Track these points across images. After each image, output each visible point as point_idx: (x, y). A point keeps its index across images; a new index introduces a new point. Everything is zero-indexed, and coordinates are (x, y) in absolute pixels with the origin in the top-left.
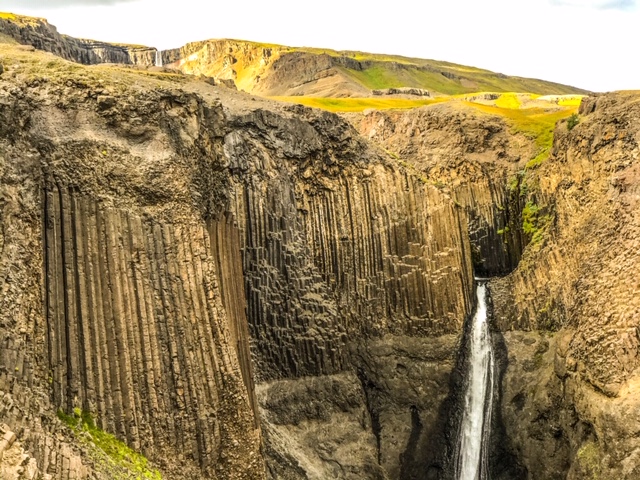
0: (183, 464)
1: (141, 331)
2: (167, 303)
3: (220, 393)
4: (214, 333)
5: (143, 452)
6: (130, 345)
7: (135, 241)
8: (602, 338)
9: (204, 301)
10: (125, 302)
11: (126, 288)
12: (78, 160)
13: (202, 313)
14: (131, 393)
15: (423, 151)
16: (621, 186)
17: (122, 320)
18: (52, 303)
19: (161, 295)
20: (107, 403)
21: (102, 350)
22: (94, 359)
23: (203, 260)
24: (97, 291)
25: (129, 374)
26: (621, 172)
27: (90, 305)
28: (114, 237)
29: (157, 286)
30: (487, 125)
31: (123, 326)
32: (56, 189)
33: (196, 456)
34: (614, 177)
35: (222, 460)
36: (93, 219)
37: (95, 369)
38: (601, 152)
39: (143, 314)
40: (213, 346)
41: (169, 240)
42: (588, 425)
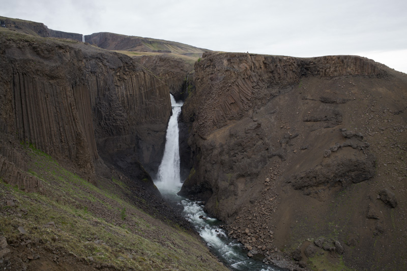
0: (64, 159)
1: (49, 119)
2: (58, 110)
3: (76, 138)
4: (74, 120)
5: (50, 154)
6: (45, 123)
7: (46, 91)
8: (203, 123)
9: (70, 110)
10: (43, 110)
11: (43, 105)
12: (25, 65)
13: (70, 114)
14: (46, 137)
15: (158, 68)
16: (212, 79)
17: (42, 115)
18: (17, 109)
19: (56, 108)
20: (38, 141)
21: (36, 124)
22: (33, 127)
24: (33, 106)
25: (45, 132)
26: (212, 75)
27: (31, 110)
28: (38, 89)
29: (54, 105)
31: (43, 117)
32: (18, 74)
33: (69, 156)
34: (210, 76)
35: (77, 157)
36: (31, 84)
37: (33, 130)
38: (207, 69)
39: (50, 114)
41: (58, 91)
42: (200, 148)
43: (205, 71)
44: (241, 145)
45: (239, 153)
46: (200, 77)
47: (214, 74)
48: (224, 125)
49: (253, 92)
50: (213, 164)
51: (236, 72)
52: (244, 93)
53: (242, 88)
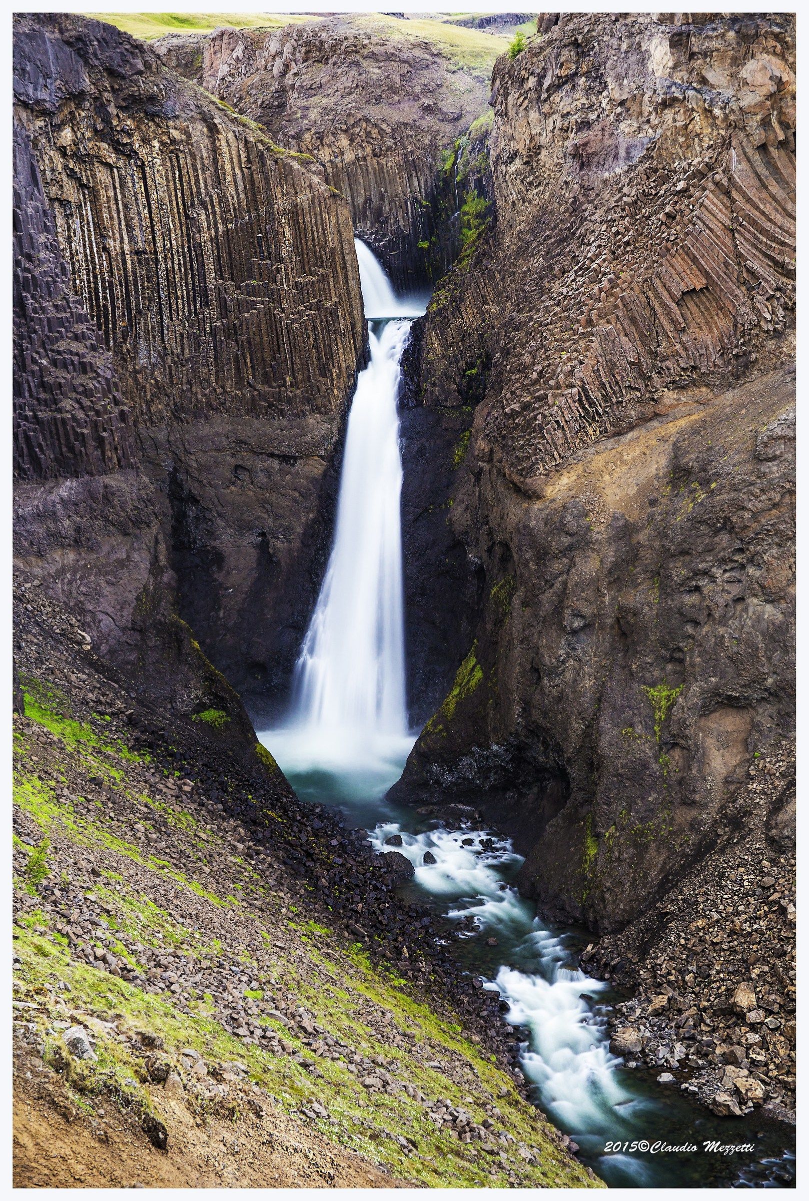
15: (296, 101)
16: (583, 157)
26: (584, 135)
34: (574, 139)
42: (506, 546)
43: (546, 108)
44: (728, 526)
45: (717, 572)
46: (520, 146)
47: (597, 127)
48: (644, 420)
50: (574, 632)
51: (717, 112)
52: (764, 231)
53: (749, 200)
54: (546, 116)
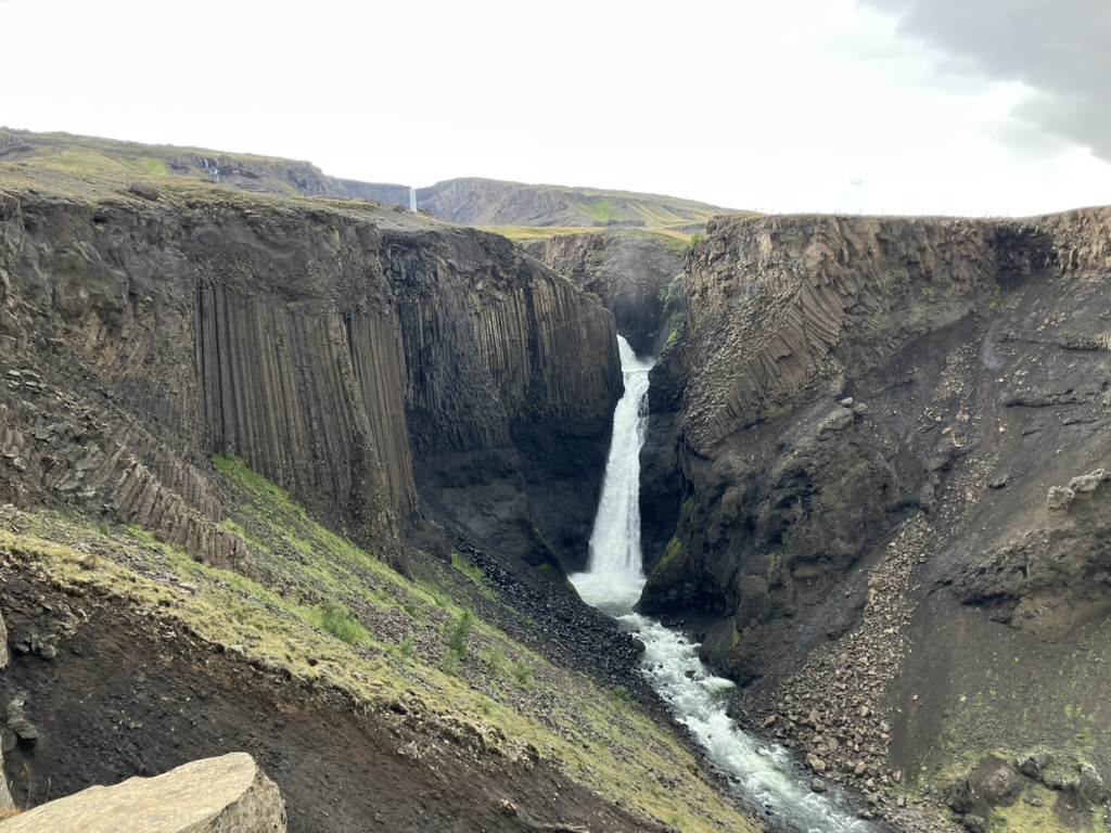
0: (320, 499)
1: (284, 398)
2: (307, 377)
3: (351, 446)
4: (347, 400)
5: (286, 487)
6: (275, 408)
7: (278, 328)
8: (700, 414)
9: (338, 376)
10: (270, 375)
11: (272, 364)
12: (230, 265)
13: (337, 385)
14: (276, 444)
15: (589, 268)
16: (728, 292)
17: (268, 389)
18: (207, 374)
19: (302, 370)
20: (257, 451)
21: (251, 412)
22: (245, 419)
23: (337, 344)
24: (246, 366)
25: (274, 430)
26: (729, 282)
27: (241, 377)
28: (260, 324)
29: (298, 364)
30: (643, 245)
31: (269, 393)
32: (211, 288)
33: (332, 494)
34: (724, 284)
35: (352, 496)
36: (243, 311)
37: (246, 426)
38: (715, 264)
39: (286, 385)
40: (345, 410)
41: (309, 328)
42: (691, 483)
43: (710, 269)
44: (802, 474)
45: (799, 497)
46: (698, 288)
47: (735, 278)
48: (761, 420)
49: (847, 323)
50: (726, 527)
51: (794, 270)
52: (819, 327)
53: (812, 312)
54: (711, 273)
